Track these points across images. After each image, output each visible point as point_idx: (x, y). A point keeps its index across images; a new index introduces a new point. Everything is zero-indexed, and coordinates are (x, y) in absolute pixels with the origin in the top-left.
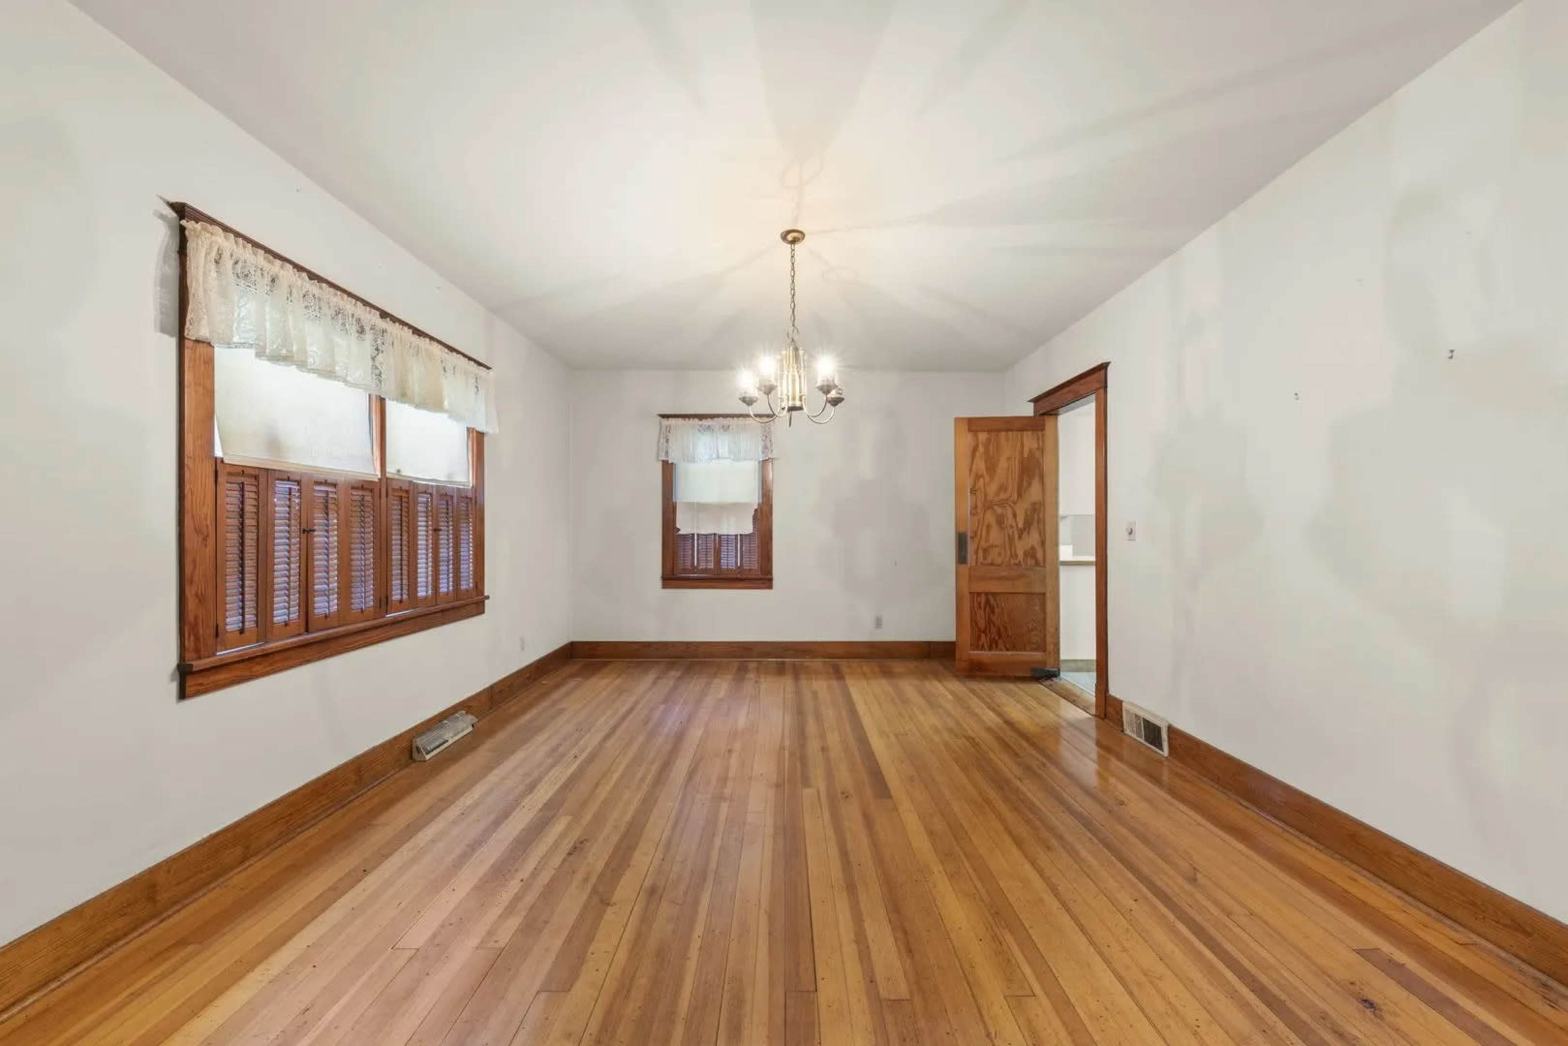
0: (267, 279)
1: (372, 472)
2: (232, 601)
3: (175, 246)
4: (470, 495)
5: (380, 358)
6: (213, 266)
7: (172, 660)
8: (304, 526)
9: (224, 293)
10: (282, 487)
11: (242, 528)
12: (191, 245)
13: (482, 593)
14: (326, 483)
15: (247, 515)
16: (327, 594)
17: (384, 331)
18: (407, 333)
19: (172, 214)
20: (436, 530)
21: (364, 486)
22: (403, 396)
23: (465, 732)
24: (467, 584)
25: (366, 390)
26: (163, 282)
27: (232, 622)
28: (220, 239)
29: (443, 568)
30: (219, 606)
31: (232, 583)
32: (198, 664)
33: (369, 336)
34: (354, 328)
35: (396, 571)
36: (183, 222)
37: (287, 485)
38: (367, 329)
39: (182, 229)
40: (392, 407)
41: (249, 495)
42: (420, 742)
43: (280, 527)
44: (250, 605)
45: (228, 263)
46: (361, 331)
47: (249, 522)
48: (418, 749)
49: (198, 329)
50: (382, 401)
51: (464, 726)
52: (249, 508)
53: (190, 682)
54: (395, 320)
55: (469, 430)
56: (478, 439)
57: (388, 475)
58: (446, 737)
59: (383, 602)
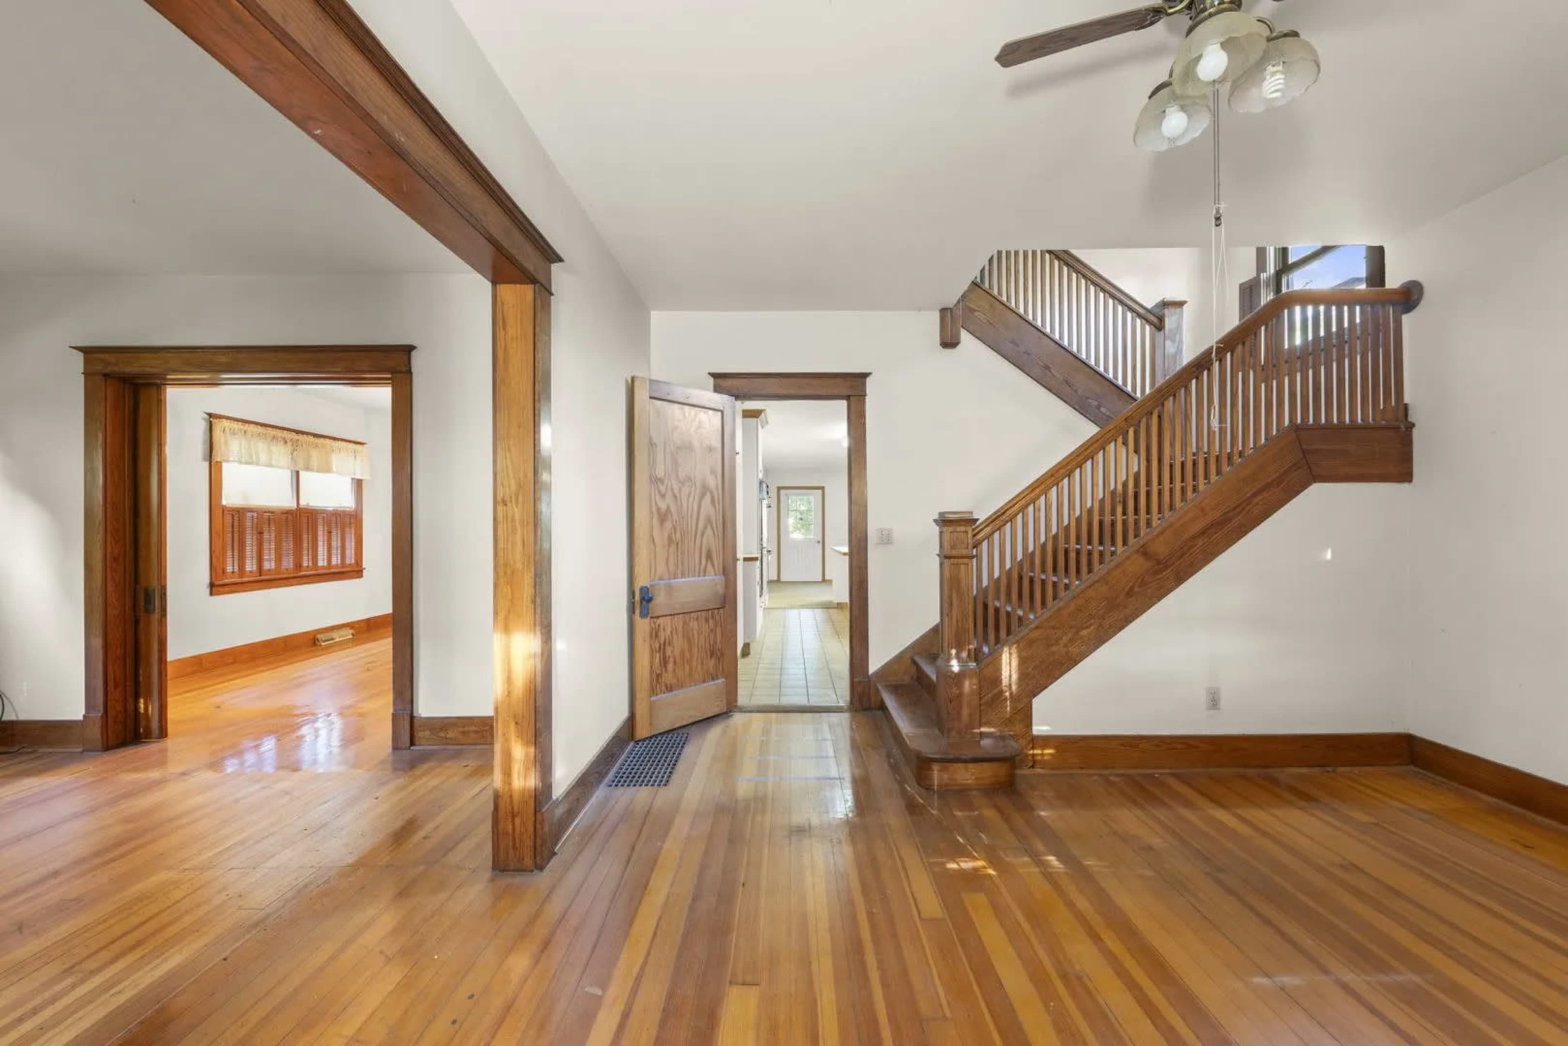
0: (243, 432)
1: (293, 505)
2: (229, 560)
3: (208, 427)
4: (353, 513)
5: (295, 453)
6: (222, 433)
7: (208, 581)
8: (259, 531)
9: (226, 443)
10: (249, 514)
11: (233, 532)
12: (214, 427)
13: (361, 566)
14: (269, 512)
15: (235, 527)
16: (270, 560)
17: (298, 440)
18: (311, 439)
19: (207, 417)
20: (330, 532)
21: (288, 512)
22: (308, 468)
23: (348, 637)
24: (350, 560)
25: (288, 468)
26: (205, 442)
27: (229, 569)
28: (225, 423)
29: (334, 551)
30: (224, 562)
31: (229, 553)
32: (217, 583)
33: (289, 444)
34: (283, 442)
35: (305, 552)
36: (211, 419)
37: (251, 514)
38: (288, 441)
39: (211, 423)
40: (303, 475)
41: (236, 518)
42: (319, 636)
43: (248, 531)
44: (236, 562)
45: (227, 430)
46: (286, 442)
47: (236, 529)
48: (318, 640)
49: (217, 458)
50: (298, 473)
51: (348, 634)
52: (236, 524)
53: (214, 589)
54: (303, 433)
55: (353, 479)
56: (358, 484)
57: (301, 506)
58: (334, 637)
59: (298, 566)
